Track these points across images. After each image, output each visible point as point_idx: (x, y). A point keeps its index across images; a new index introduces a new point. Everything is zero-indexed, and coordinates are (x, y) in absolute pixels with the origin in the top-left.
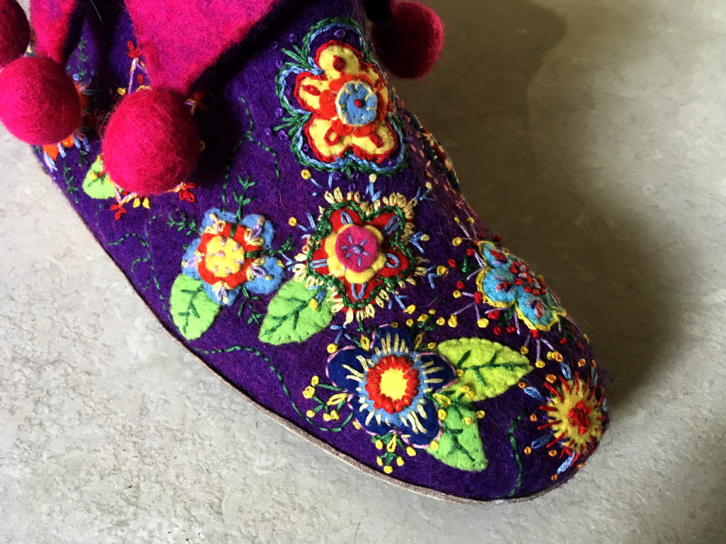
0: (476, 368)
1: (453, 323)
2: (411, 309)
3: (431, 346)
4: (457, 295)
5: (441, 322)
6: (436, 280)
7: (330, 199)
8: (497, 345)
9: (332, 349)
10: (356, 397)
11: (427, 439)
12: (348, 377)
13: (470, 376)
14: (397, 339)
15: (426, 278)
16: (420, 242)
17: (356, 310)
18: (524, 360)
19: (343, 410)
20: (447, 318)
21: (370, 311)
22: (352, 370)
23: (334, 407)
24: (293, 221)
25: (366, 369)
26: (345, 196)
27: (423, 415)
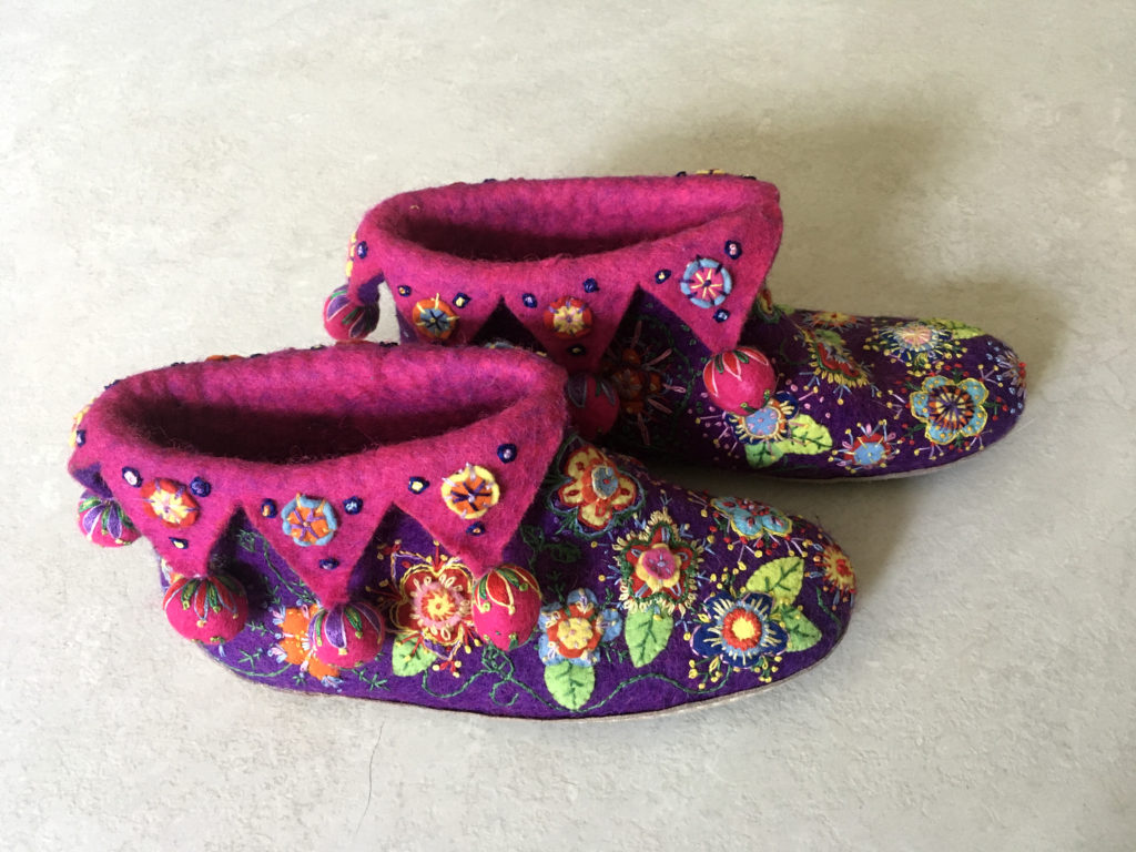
0: (778, 584)
1: (742, 567)
2: (713, 578)
3: (743, 590)
4: (730, 548)
5: (735, 572)
6: (712, 548)
7: (619, 549)
8: (777, 561)
9: (687, 637)
10: (726, 655)
11: (784, 645)
12: (712, 646)
13: (778, 592)
14: (722, 601)
15: (706, 552)
16: (686, 532)
17: (683, 603)
18: (796, 559)
19: (723, 668)
20: (737, 567)
21: (692, 598)
22: (712, 640)
23: (716, 670)
24: (602, 578)
25: (718, 632)
26: (625, 539)
27: (774, 633)
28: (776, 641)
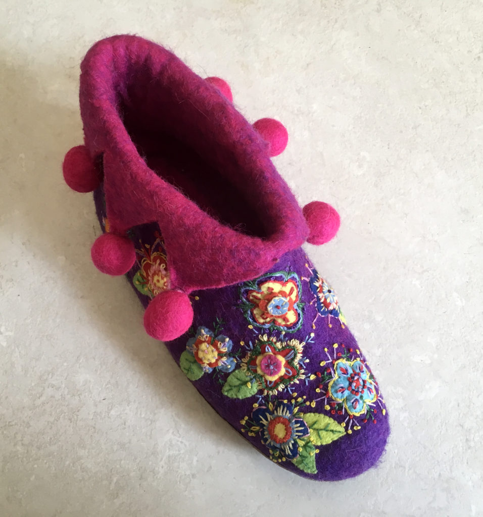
0: (318, 430)
1: (313, 405)
2: (296, 394)
3: (301, 415)
4: (318, 390)
5: (308, 403)
6: (310, 382)
7: (262, 339)
8: (332, 420)
9: (255, 406)
10: (263, 431)
11: (292, 457)
12: (261, 422)
14: (286, 409)
15: (304, 380)
16: (304, 363)
17: (269, 390)
18: (343, 430)
19: (257, 434)
20: (311, 402)
21: (275, 393)
22: (263, 419)
23: (254, 432)
24: (242, 343)
25: (269, 420)
26: (268, 338)
27: (292, 448)
28: (290, 452)
